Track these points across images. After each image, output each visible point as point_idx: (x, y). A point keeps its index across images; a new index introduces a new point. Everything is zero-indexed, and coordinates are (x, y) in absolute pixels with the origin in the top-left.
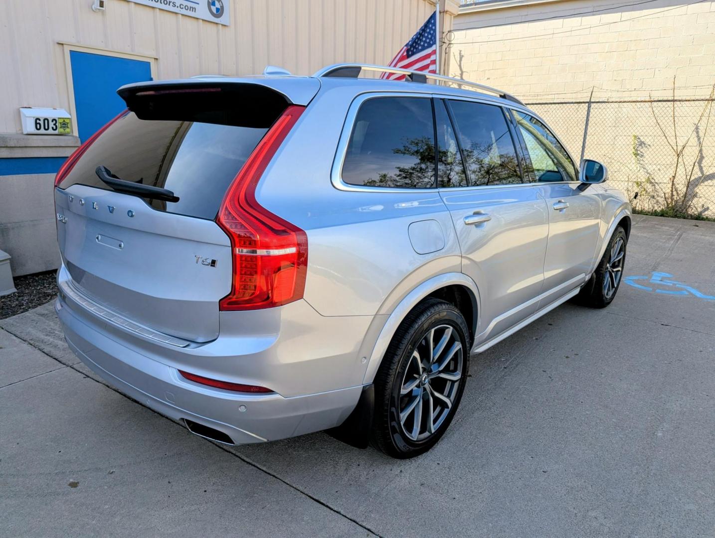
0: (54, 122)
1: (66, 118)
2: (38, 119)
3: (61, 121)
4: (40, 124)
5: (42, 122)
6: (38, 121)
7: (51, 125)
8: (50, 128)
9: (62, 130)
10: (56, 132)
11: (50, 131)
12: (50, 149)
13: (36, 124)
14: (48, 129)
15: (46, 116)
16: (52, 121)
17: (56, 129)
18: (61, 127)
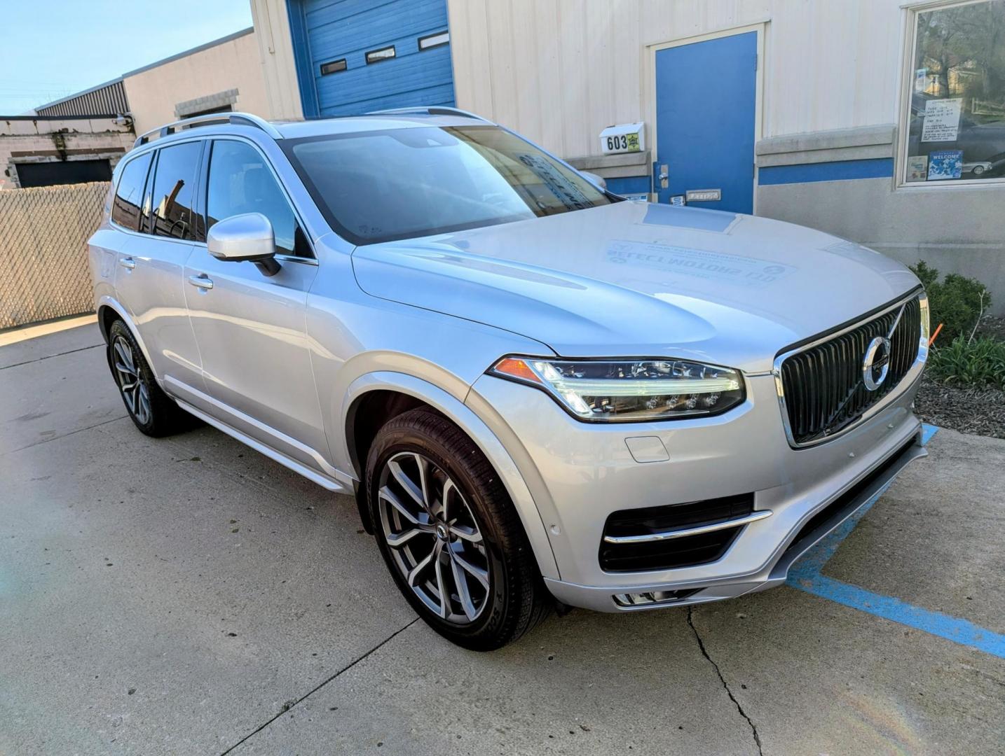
0: (623, 139)
1: (634, 134)
2: (610, 138)
3: (630, 137)
4: (611, 143)
5: (613, 141)
6: (610, 141)
7: (621, 142)
8: (621, 147)
9: (631, 147)
10: (626, 150)
11: (621, 150)
12: (620, 169)
13: (609, 143)
14: (618, 148)
15: (616, 134)
16: (622, 139)
17: (625, 147)
18: (630, 144)
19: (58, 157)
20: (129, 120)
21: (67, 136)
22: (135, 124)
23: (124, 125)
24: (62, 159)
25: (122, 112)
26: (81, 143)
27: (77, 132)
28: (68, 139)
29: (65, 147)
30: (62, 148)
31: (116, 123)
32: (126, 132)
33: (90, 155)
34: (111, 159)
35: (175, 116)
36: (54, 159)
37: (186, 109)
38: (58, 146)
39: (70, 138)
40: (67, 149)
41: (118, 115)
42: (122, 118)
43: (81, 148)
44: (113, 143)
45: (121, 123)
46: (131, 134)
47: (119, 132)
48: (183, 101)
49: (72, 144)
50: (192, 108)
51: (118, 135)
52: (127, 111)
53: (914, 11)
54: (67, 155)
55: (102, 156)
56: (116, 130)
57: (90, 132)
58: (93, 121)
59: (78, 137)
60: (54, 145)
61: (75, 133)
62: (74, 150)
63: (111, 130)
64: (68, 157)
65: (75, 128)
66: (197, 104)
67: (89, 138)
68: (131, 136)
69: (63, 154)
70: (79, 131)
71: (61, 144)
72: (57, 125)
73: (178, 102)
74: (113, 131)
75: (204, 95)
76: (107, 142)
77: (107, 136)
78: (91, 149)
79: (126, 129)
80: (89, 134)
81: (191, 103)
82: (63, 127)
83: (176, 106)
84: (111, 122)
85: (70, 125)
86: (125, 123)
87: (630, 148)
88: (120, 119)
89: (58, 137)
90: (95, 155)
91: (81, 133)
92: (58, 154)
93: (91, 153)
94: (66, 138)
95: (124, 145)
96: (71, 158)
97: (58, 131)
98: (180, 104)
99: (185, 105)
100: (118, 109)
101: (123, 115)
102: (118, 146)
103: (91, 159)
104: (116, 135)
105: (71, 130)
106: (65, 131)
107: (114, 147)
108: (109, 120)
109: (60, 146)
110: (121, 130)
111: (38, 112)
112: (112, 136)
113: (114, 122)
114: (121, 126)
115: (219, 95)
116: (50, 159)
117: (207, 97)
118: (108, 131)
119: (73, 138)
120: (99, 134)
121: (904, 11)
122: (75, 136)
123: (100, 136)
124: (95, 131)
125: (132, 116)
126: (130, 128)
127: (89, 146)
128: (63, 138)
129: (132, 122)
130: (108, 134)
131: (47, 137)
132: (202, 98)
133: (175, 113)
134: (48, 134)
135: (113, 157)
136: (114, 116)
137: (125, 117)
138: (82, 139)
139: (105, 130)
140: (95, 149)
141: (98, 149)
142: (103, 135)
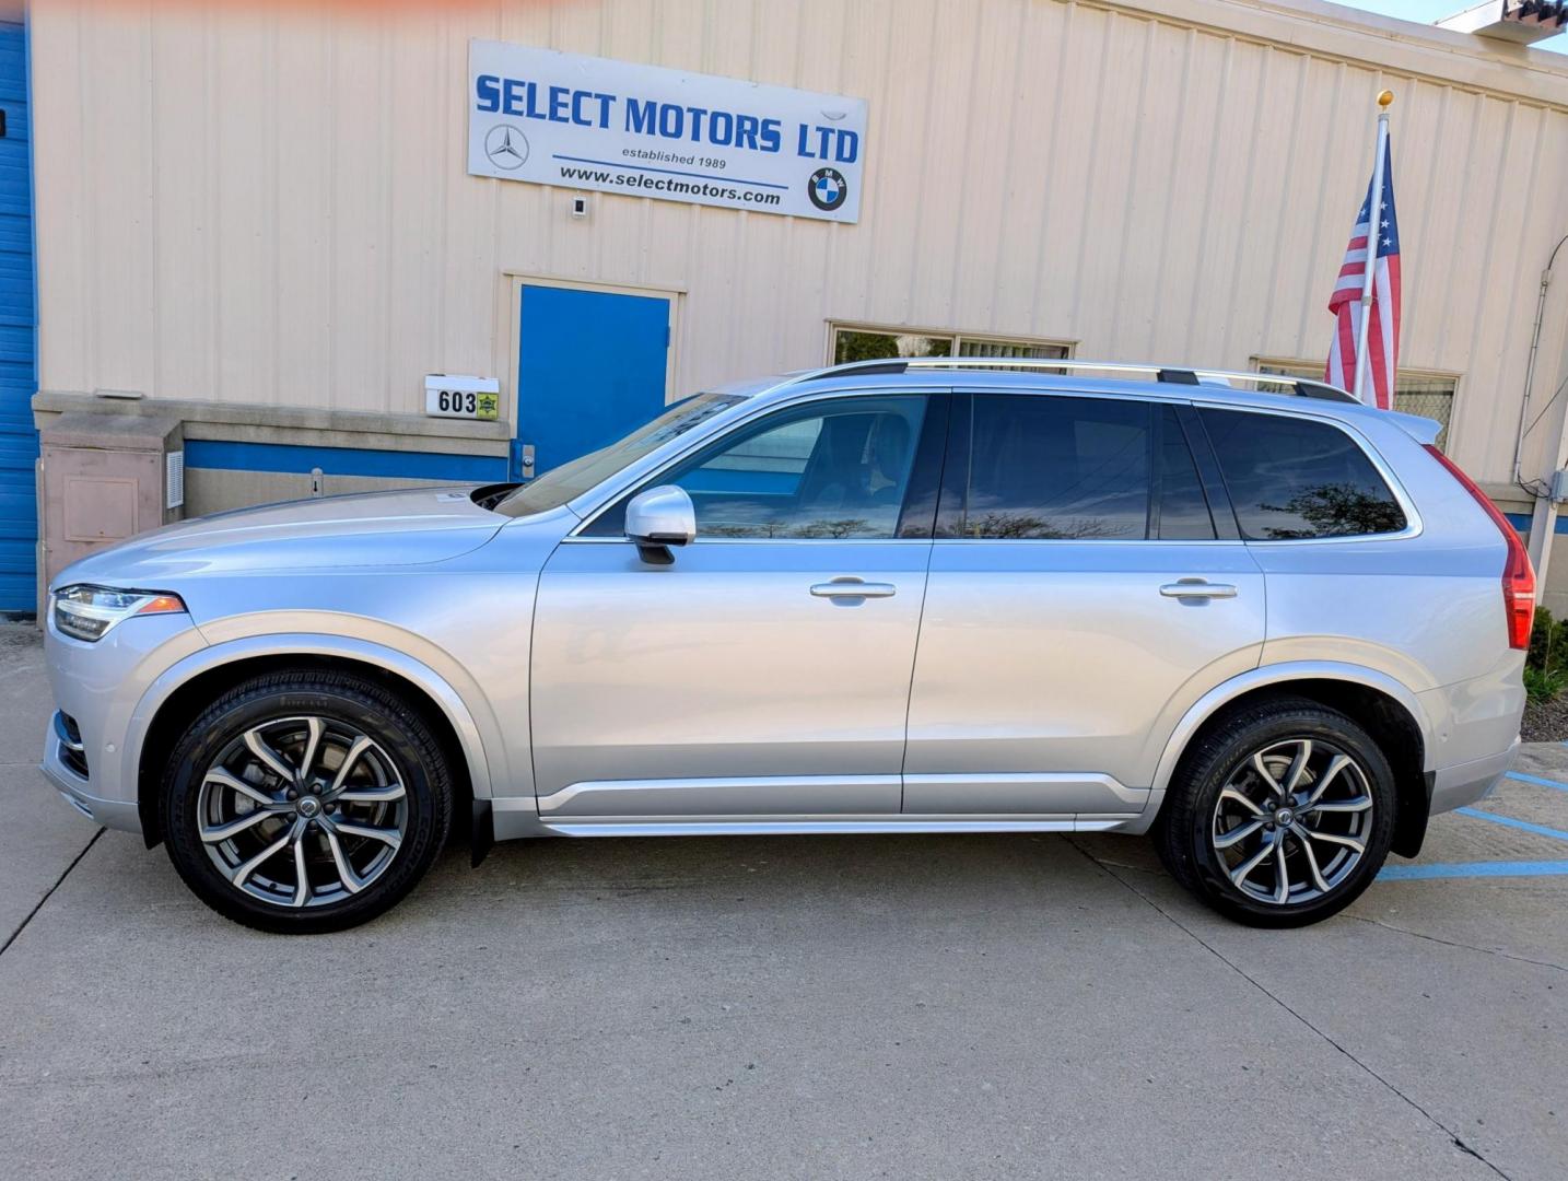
0: (471, 399)
1: (490, 394)
2: (444, 393)
3: (483, 397)
4: (447, 401)
5: (450, 399)
6: (444, 397)
7: (466, 402)
8: (464, 409)
10: (474, 415)
11: (464, 413)
13: (441, 400)
14: (459, 410)
15: (458, 389)
16: (468, 397)
17: (473, 410)
18: (481, 408)
53: (835, 326)
87: (482, 413)
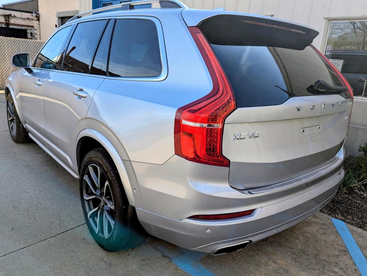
19: (5, 25)
20: (38, 15)
21: (11, 17)
22: (40, 18)
23: (36, 17)
24: (7, 26)
25: (36, 11)
26: (16, 21)
27: (15, 16)
28: (11, 19)
29: (9, 21)
30: (7, 22)
31: (32, 16)
32: (36, 20)
33: (19, 27)
34: (28, 30)
35: (56, 17)
36: (4, 26)
37: (60, 15)
38: (6, 21)
39: (12, 18)
40: (10, 22)
41: (34, 12)
42: (35, 14)
43: (16, 23)
44: (30, 23)
45: (34, 16)
46: (38, 21)
47: (33, 19)
48: (60, 11)
49: (12, 21)
50: (63, 14)
51: (32, 21)
52: (38, 11)
53: (329, 20)
54: (9, 25)
55: (24, 28)
56: (32, 18)
57: (21, 17)
58: (22, 13)
59: (15, 18)
60: (5, 20)
61: (14, 17)
62: (13, 24)
63: (30, 18)
64: (10, 26)
65: (14, 15)
66: (65, 13)
67: (20, 20)
68: (37, 22)
69: (8, 24)
70: (16, 16)
71: (8, 20)
72: (7, 12)
73: (58, 11)
74: (30, 19)
75: (68, 10)
76: (27, 23)
77: (28, 20)
78: (20, 24)
79: (36, 19)
80: (20, 18)
81: (63, 12)
82: (10, 14)
83: (57, 13)
84: (30, 15)
85: (13, 13)
86: (36, 16)
88: (34, 14)
89: (7, 17)
90: (21, 27)
91: (17, 17)
92: (6, 24)
93: (19, 26)
94: (10, 18)
95: (34, 25)
96: (11, 27)
97: (7, 15)
98: (59, 12)
99: (61, 13)
100: (34, 10)
101: (35, 13)
102: (31, 25)
103: (19, 28)
104: (31, 20)
105: (12, 15)
106: (10, 15)
107: (29, 25)
108: (30, 14)
109: (7, 21)
110: (34, 19)
111: (3, 6)
112: (29, 21)
113: (32, 15)
114: (34, 17)
115: (74, 11)
116: (2, 25)
117: (70, 11)
118: (28, 18)
119: (13, 19)
120: (24, 19)
121: (325, 19)
122: (14, 18)
123: (24, 20)
124: (23, 17)
125: (39, 14)
126: (37, 19)
127: (19, 23)
128: (9, 18)
129: (39, 16)
130: (28, 19)
131: (2, 16)
132: (68, 11)
133: (56, 15)
134: (3, 15)
135: (28, 29)
136: (32, 13)
137: (36, 14)
138: (17, 20)
139: (27, 18)
140: (21, 25)
141: (23, 25)
142: (26, 19)
